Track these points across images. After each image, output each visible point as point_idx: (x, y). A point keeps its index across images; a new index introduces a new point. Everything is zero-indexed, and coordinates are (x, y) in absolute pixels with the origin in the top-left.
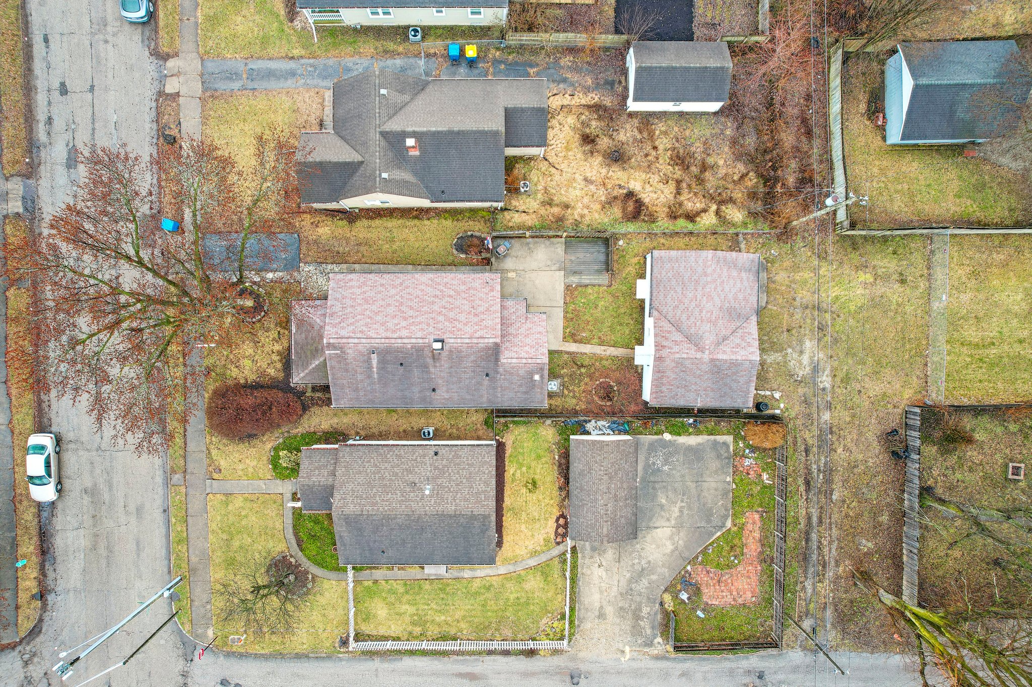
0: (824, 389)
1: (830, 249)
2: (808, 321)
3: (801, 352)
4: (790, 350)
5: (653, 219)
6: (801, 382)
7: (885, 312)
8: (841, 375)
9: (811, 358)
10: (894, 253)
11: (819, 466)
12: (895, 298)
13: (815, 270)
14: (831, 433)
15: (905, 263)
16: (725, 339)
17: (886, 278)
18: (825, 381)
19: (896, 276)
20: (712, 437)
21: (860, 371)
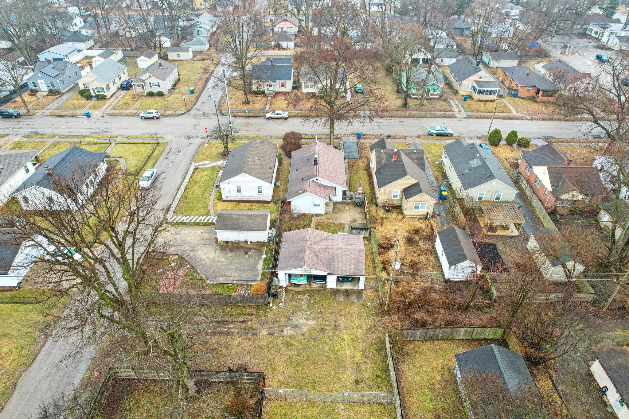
0: (282, 331)
1: (375, 335)
2: (327, 323)
3: (307, 319)
4: (309, 313)
5: (380, 254)
6: (288, 318)
7: (334, 370)
8: (291, 341)
9: (303, 324)
10: (378, 376)
11: (232, 328)
12: (344, 376)
13: (360, 327)
14: (253, 335)
15: (371, 383)
16: (317, 256)
17: (358, 369)
18: (288, 331)
19: (360, 377)
20: (260, 275)
21: (293, 352)
